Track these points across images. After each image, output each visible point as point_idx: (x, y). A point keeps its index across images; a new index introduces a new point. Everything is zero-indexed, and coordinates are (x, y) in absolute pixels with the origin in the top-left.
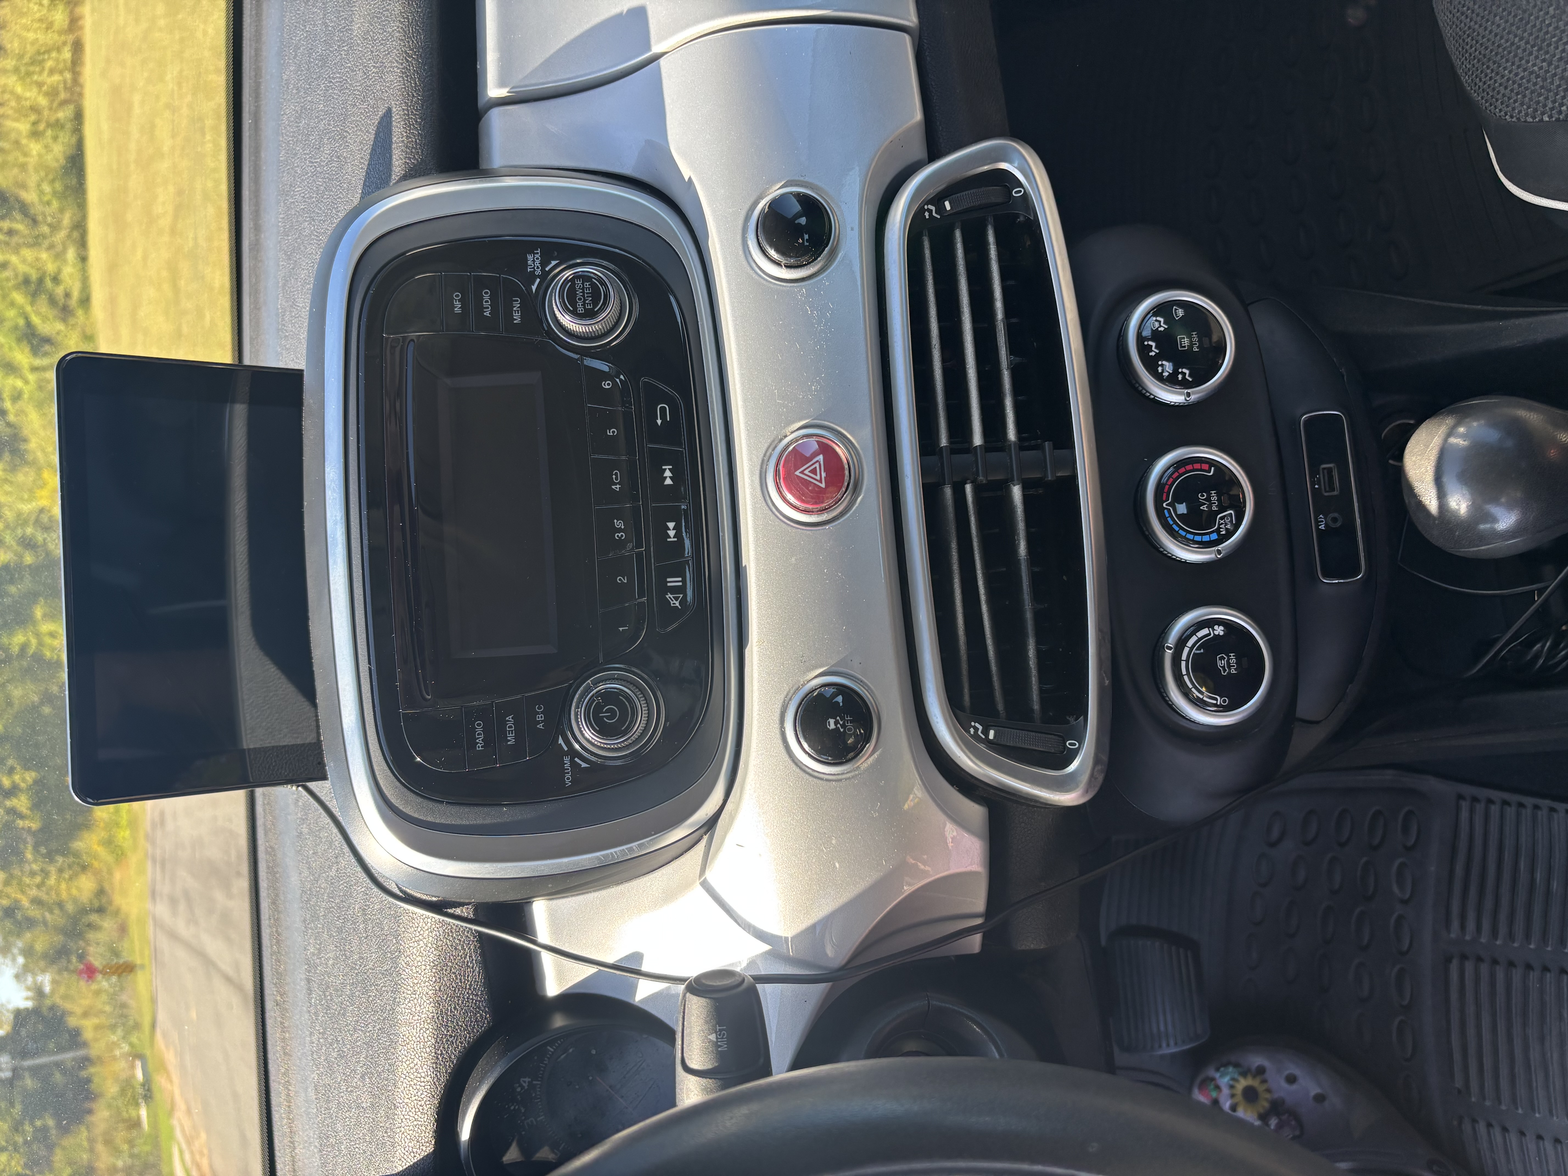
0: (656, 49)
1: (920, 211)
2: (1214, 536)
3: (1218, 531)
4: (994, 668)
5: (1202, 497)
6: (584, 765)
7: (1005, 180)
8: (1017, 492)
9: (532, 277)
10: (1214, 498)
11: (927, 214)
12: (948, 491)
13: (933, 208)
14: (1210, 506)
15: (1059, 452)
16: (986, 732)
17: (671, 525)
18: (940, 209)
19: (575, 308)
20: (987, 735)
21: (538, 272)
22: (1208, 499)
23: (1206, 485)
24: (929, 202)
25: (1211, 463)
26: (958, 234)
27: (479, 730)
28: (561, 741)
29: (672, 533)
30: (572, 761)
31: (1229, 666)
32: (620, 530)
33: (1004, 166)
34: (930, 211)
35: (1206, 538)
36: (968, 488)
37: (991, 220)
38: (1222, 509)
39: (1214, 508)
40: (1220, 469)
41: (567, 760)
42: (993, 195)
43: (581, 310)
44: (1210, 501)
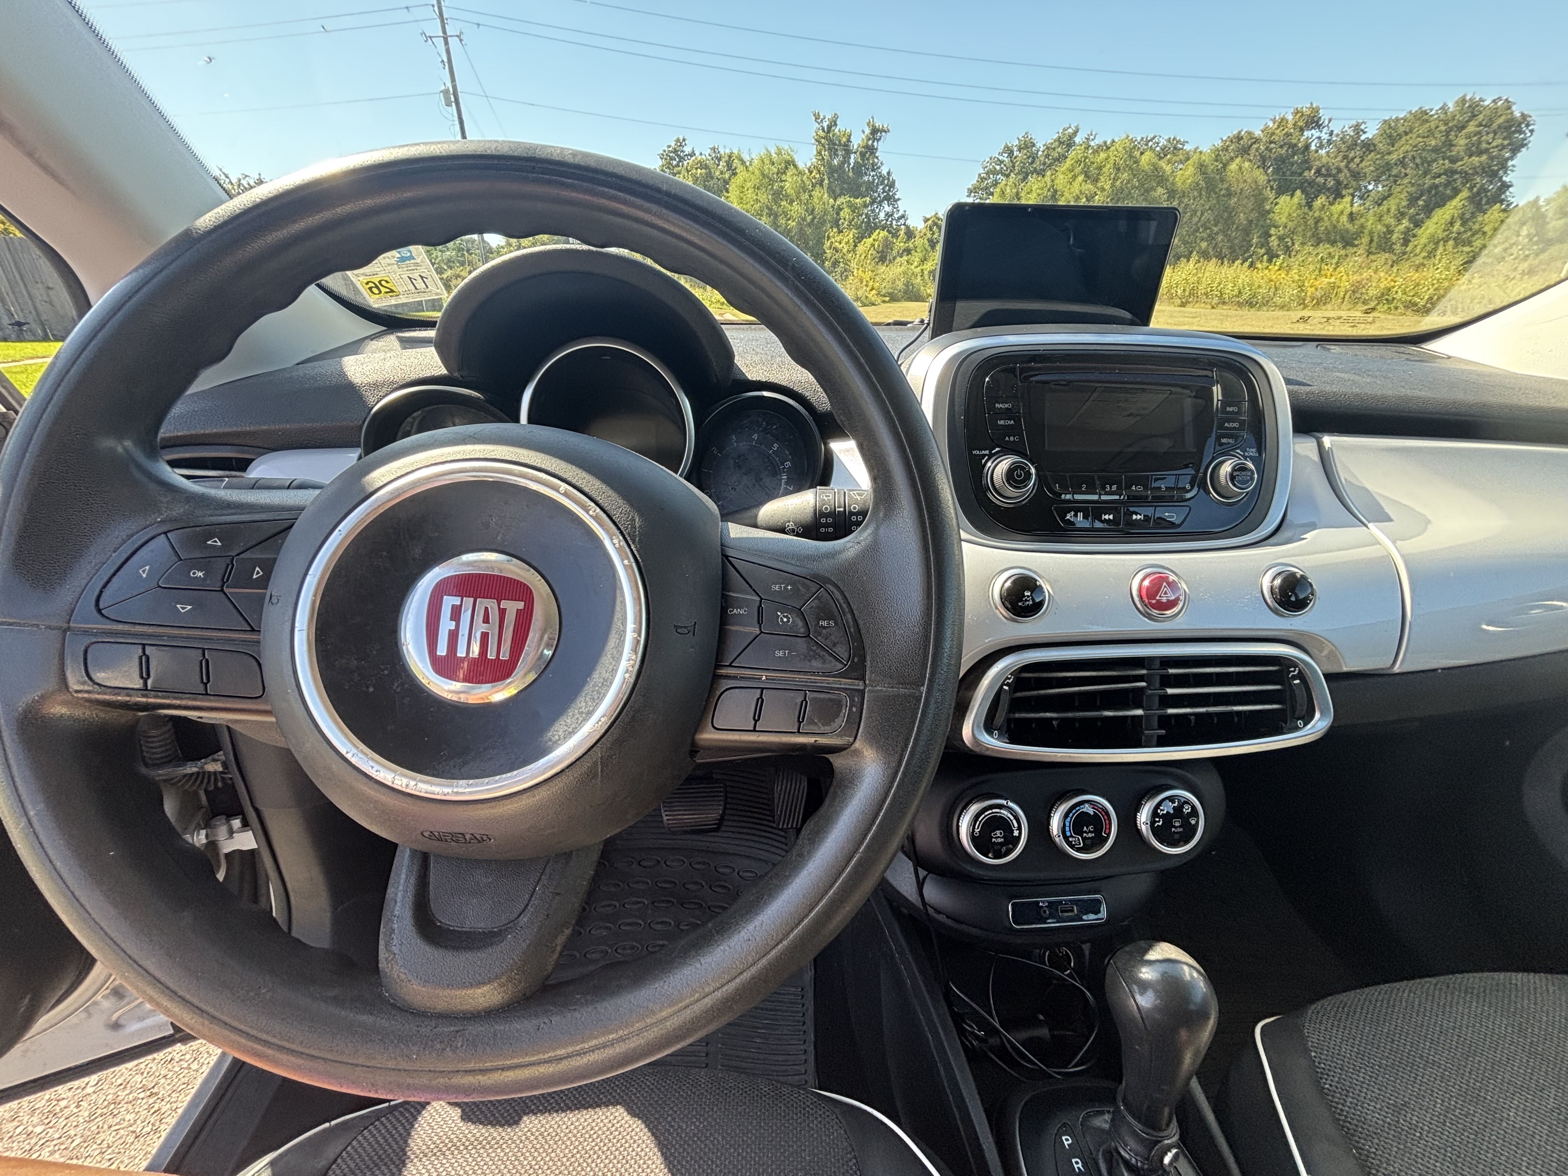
0: (1370, 525)
1: (1295, 666)
2: (1068, 834)
3: (1071, 836)
4: (1042, 692)
5: (1091, 828)
6: (983, 461)
7: (1308, 717)
8: (1140, 712)
9: (1244, 451)
10: (1090, 835)
11: (1292, 669)
12: (1144, 672)
13: (1296, 673)
14: (1085, 832)
15: (1155, 738)
16: (1008, 685)
17: (1111, 517)
18: (1294, 678)
19: (1235, 470)
20: (1006, 685)
21: (1246, 454)
22: (1090, 832)
23: (1098, 830)
24: (1300, 670)
25: (1109, 835)
26: (1278, 687)
27: (1007, 406)
28: (997, 449)
29: (1107, 517)
30: (985, 455)
31: (996, 838)
32: (1111, 488)
33: (1317, 715)
34: (1294, 671)
35: (1067, 829)
36: (1144, 684)
37: (1284, 707)
38: (1084, 839)
39: (1085, 835)
40: (1107, 838)
41: (987, 452)
42: (1301, 709)
43: (1235, 474)
44: (1089, 832)
